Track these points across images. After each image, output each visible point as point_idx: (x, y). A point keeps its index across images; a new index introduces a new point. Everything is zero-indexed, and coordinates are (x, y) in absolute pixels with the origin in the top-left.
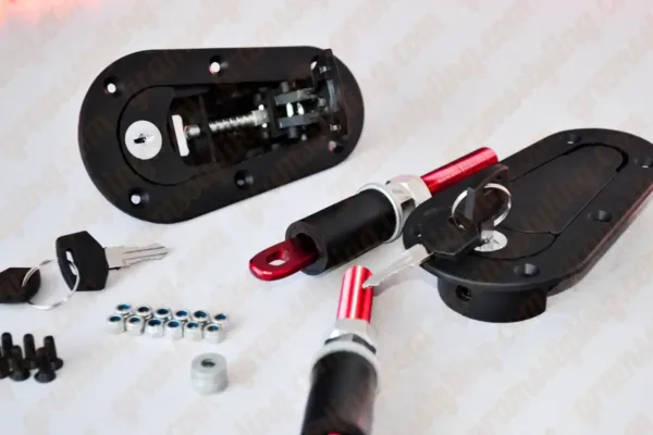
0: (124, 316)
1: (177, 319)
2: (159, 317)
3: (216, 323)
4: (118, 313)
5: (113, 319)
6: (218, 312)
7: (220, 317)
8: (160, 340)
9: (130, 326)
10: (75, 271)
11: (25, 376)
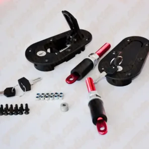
0: (39, 96)
1: (52, 95)
2: (47, 95)
3: (61, 95)
4: (37, 96)
5: (37, 97)
6: (60, 92)
7: (61, 94)
8: (50, 101)
9: (41, 98)
10: (24, 87)
11: (22, 114)
